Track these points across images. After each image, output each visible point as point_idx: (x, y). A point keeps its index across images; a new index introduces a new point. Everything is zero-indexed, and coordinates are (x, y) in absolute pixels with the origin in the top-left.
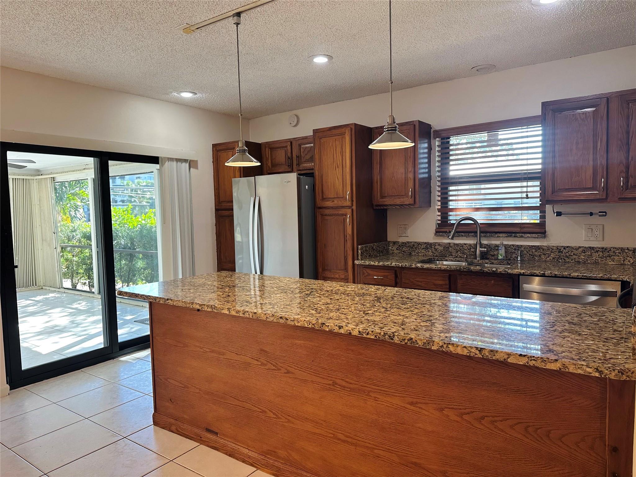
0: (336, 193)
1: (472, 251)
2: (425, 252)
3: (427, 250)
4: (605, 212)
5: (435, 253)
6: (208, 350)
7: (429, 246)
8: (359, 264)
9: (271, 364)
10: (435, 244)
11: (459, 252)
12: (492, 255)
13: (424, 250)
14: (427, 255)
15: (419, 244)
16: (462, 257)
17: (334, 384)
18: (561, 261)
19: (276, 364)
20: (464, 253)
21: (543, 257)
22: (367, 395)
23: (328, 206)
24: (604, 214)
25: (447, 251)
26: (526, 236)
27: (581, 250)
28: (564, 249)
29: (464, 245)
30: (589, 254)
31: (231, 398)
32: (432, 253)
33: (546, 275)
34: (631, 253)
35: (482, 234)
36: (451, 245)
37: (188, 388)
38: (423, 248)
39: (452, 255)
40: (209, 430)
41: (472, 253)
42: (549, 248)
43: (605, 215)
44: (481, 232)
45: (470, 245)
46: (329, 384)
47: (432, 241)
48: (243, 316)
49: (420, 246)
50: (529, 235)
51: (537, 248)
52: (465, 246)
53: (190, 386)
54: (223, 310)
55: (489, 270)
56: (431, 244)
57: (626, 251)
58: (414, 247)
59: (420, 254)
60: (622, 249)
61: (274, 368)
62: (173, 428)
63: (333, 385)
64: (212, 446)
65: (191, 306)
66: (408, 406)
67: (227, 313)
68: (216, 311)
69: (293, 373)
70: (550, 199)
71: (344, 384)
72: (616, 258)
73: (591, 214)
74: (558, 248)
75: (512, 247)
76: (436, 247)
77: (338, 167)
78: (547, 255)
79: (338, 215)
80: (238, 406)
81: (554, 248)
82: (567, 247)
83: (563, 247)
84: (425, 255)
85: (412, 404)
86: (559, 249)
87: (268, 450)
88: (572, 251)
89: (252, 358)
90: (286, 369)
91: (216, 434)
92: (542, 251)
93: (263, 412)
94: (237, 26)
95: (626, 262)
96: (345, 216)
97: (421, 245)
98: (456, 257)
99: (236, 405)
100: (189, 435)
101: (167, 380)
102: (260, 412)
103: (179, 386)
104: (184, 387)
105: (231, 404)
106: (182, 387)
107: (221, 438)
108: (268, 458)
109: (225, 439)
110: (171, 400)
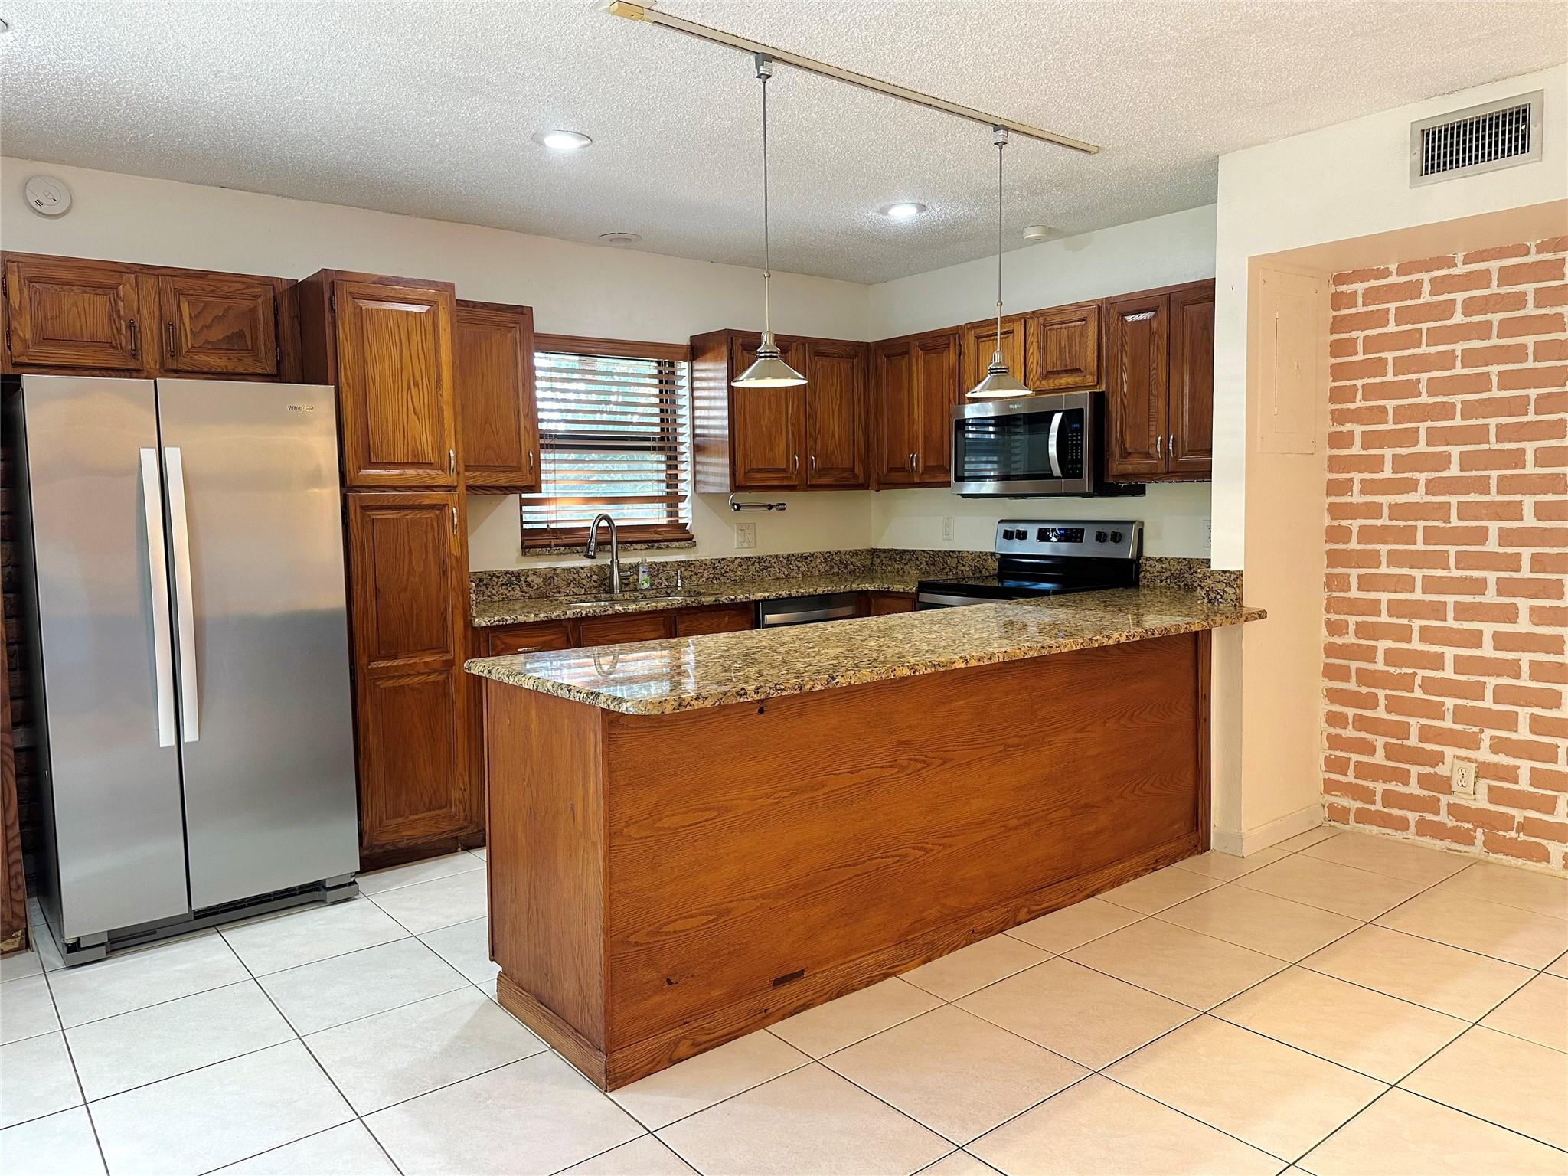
0: (413, 451)
1: (594, 581)
2: (506, 592)
3: (510, 586)
4: (784, 504)
5: (526, 593)
7: (514, 578)
8: (488, 626)
9: (916, 760)
10: (526, 573)
11: (572, 585)
12: (625, 584)
13: (504, 587)
14: (511, 598)
15: (492, 575)
16: (578, 593)
17: (1007, 746)
18: (715, 582)
19: (925, 756)
20: (580, 586)
21: (694, 578)
22: (1041, 744)
24: (782, 507)
25: (550, 584)
26: (674, 546)
27: (737, 562)
28: (719, 562)
29: (581, 571)
30: (746, 567)
31: (839, 871)
32: (521, 593)
33: (793, 596)
34: (785, 561)
35: (620, 546)
36: (557, 572)
37: (728, 911)
38: (503, 584)
39: (559, 592)
40: (779, 982)
41: (594, 584)
42: (702, 564)
43: (784, 509)
44: (618, 543)
45: (591, 569)
46: (1000, 752)
47: (514, 568)
49: (496, 580)
50: (677, 544)
51: (687, 564)
52: (583, 571)
53: (736, 905)
55: (726, 599)
56: (518, 575)
57: (781, 559)
58: (481, 584)
59: (496, 598)
60: (777, 557)
61: (923, 765)
62: (684, 1048)
63: (1005, 750)
64: (796, 1009)
65: (892, 674)
66: (1079, 735)
67: (963, 665)
69: (951, 760)
70: (743, 483)
71: (1016, 740)
72: (772, 570)
73: (770, 507)
74: (711, 563)
75: (654, 566)
76: (529, 579)
78: (699, 575)
79: (419, 507)
80: (854, 877)
81: (708, 563)
82: (723, 559)
83: (717, 559)
84: (507, 598)
85: (1081, 730)
86: (714, 564)
87: (911, 925)
88: (728, 566)
89: (882, 767)
90: (941, 759)
91: (801, 974)
92: (693, 569)
93: (901, 858)
95: (782, 576)
96: (438, 512)
97: (499, 577)
98: (568, 595)
99: (848, 880)
100: (731, 1029)
101: (658, 933)
102: (897, 861)
103: (703, 925)
104: (717, 919)
105: (839, 883)
106: (712, 921)
107: (815, 975)
108: (912, 939)
109: (822, 969)
110: (669, 982)
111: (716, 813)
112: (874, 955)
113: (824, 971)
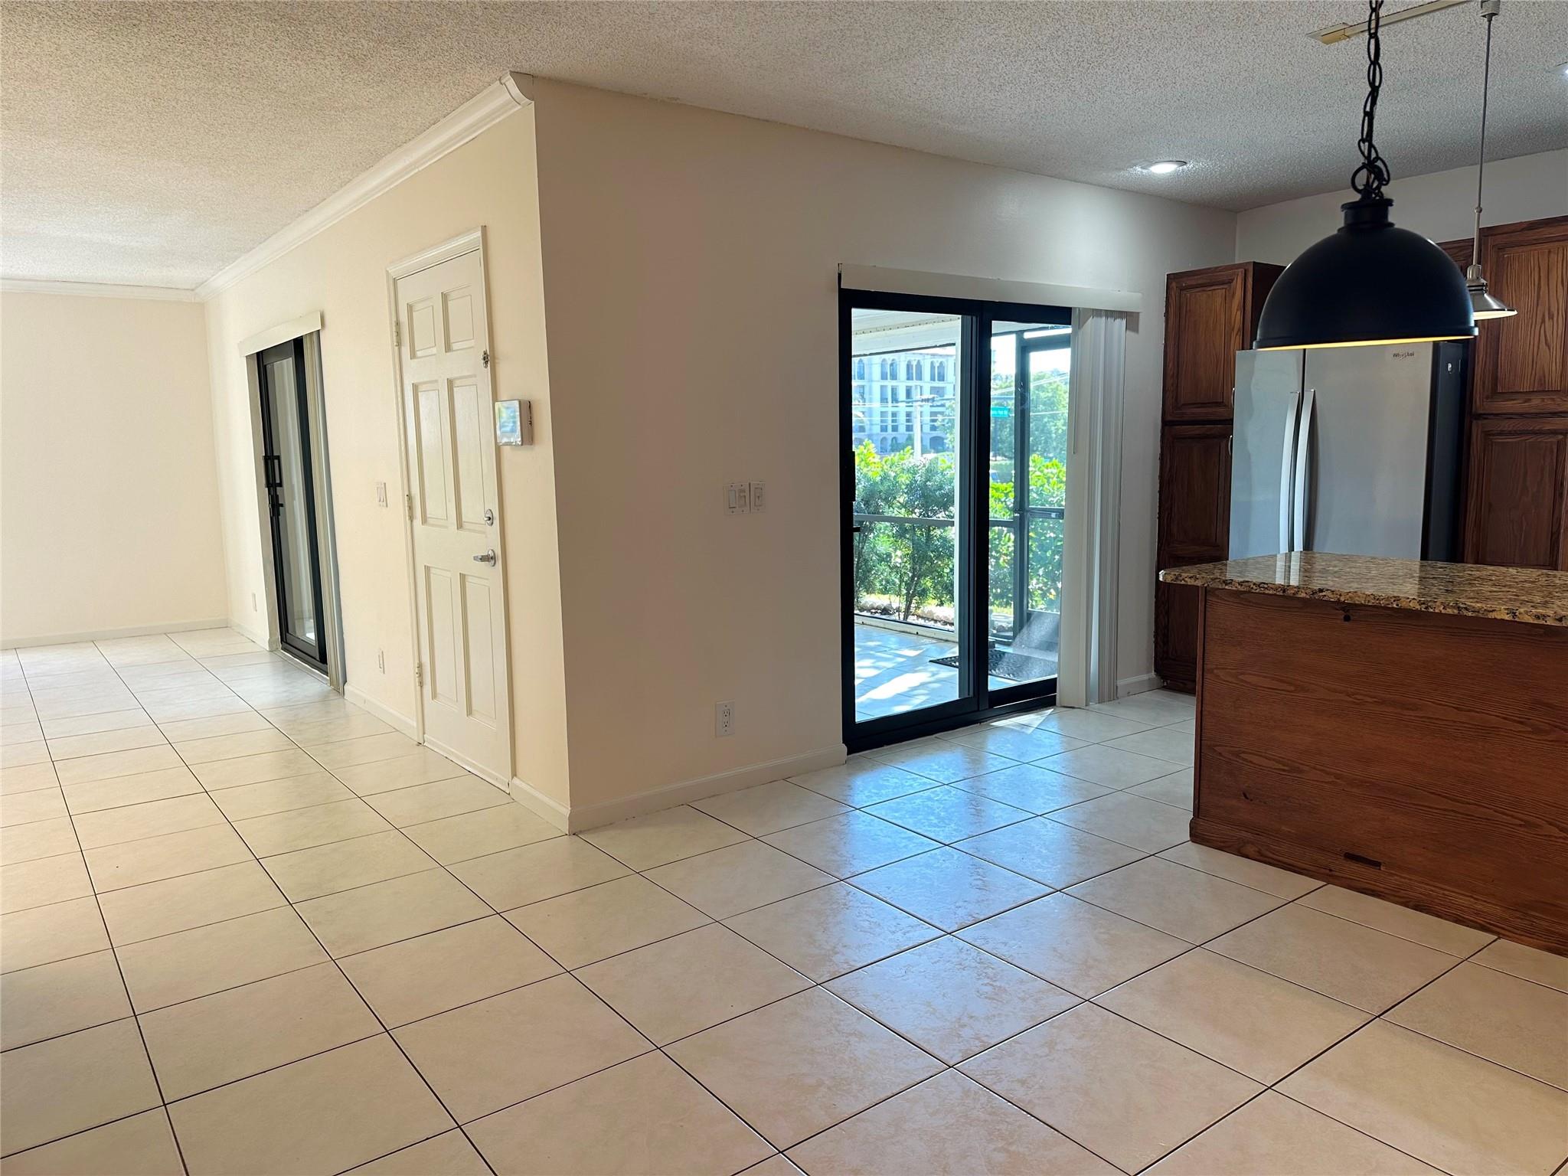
0: (1540, 380)
6: (1369, 700)
23: (1504, 412)
31: (1433, 796)
37: (1301, 771)
40: (1350, 857)
48: (1558, 624)
53: (1306, 768)
54: (1494, 613)
62: (1250, 849)
64: (1364, 889)
68: (1470, 614)
77: (1551, 317)
79: (1540, 433)
80: (1453, 811)
89: (1505, 719)
91: (1376, 864)
93: (1527, 824)
94: (1490, 21)
96: (1561, 437)
99: (1445, 810)
100: (1296, 863)
101: (1238, 756)
102: (1520, 825)
103: (1275, 769)
104: (1288, 771)
105: (1430, 808)
106: (1284, 770)
107: (1392, 875)
108: (1534, 916)
109: (1403, 875)
110: (1245, 796)
111: (1292, 688)
112: (1472, 900)
113: (1405, 878)
